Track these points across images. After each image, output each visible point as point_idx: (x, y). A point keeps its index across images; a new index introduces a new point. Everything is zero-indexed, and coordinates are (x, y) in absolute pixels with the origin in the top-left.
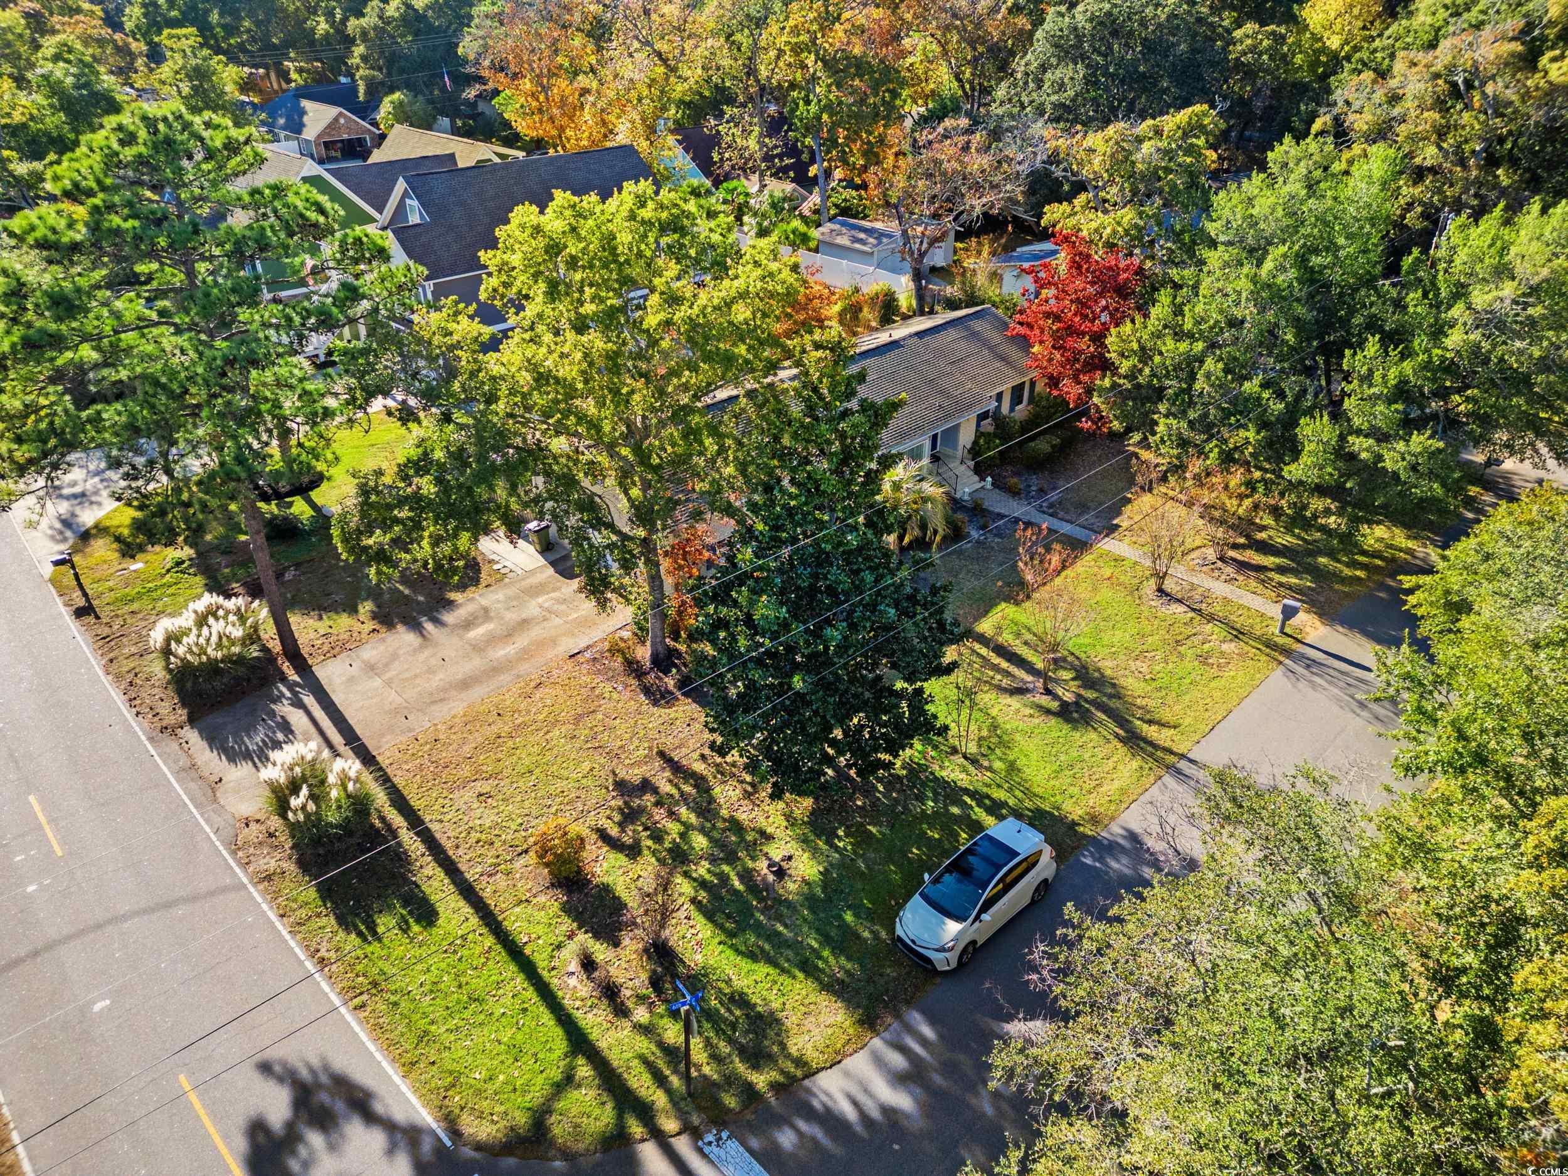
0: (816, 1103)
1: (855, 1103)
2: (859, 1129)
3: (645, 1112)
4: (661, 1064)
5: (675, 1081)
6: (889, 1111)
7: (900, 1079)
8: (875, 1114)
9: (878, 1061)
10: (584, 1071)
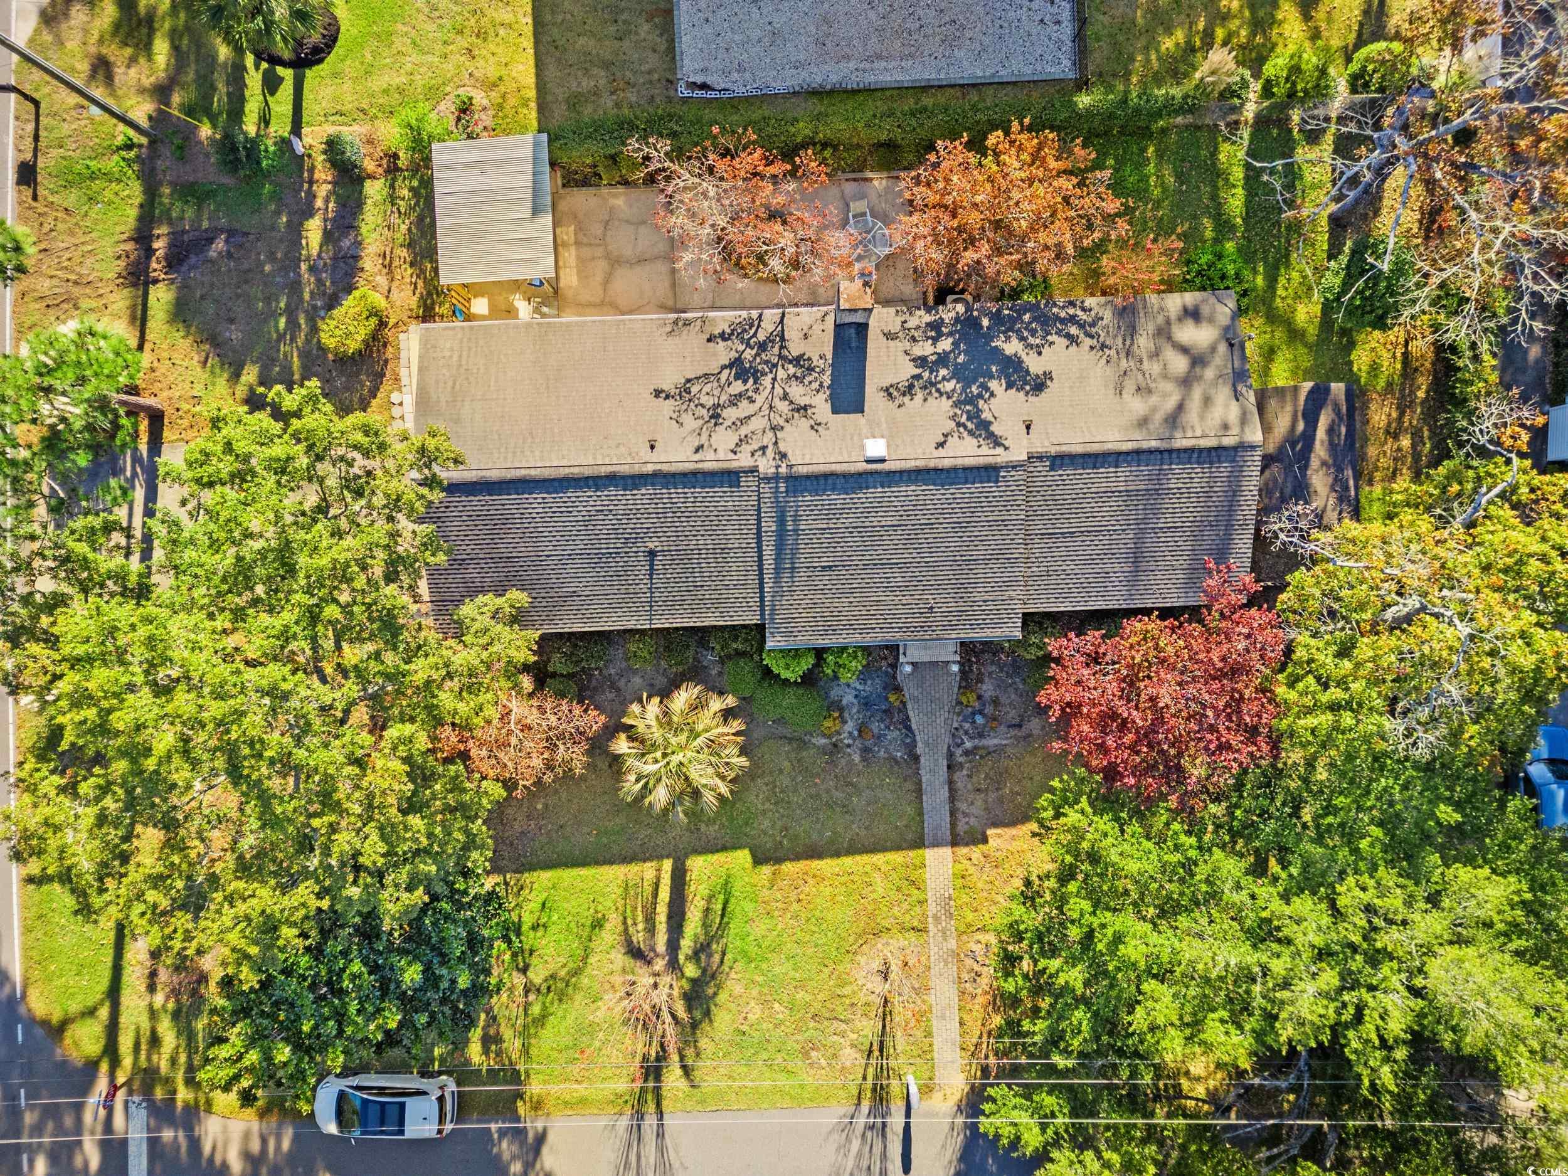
0: (197, 1129)
1: (214, 1148)
2: (204, 1163)
3: (115, 1063)
4: (143, 1041)
5: (143, 1056)
6: (225, 1166)
7: (247, 1156)
8: (218, 1160)
9: (247, 1136)
10: (104, 1012)
